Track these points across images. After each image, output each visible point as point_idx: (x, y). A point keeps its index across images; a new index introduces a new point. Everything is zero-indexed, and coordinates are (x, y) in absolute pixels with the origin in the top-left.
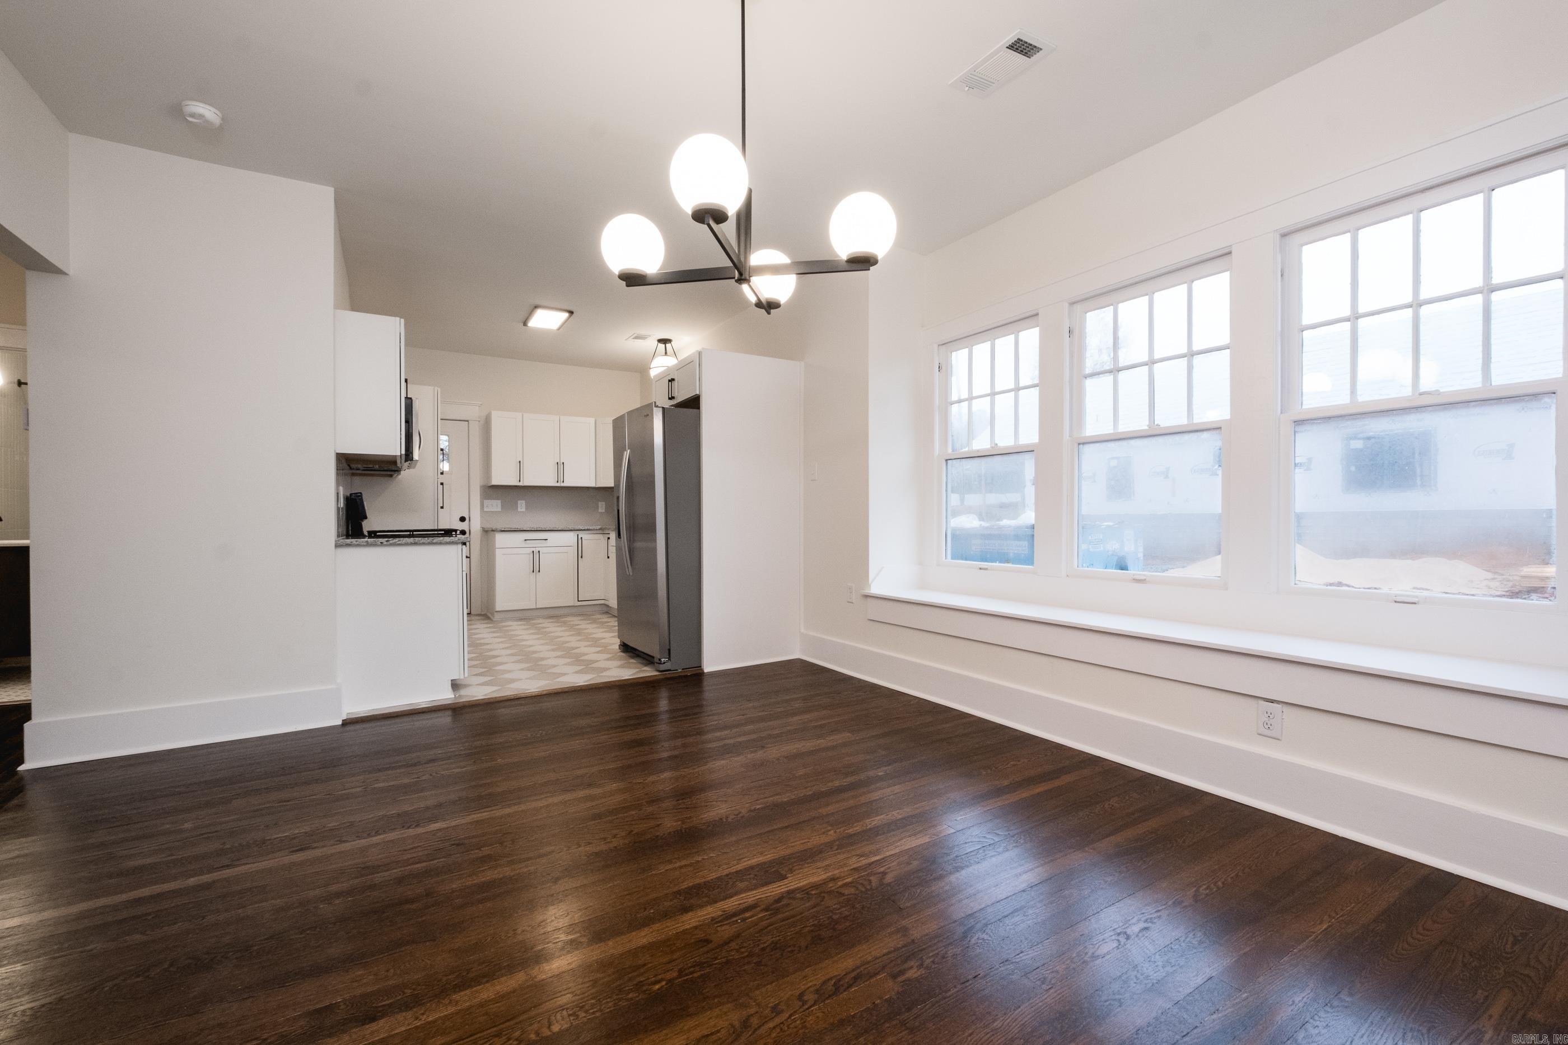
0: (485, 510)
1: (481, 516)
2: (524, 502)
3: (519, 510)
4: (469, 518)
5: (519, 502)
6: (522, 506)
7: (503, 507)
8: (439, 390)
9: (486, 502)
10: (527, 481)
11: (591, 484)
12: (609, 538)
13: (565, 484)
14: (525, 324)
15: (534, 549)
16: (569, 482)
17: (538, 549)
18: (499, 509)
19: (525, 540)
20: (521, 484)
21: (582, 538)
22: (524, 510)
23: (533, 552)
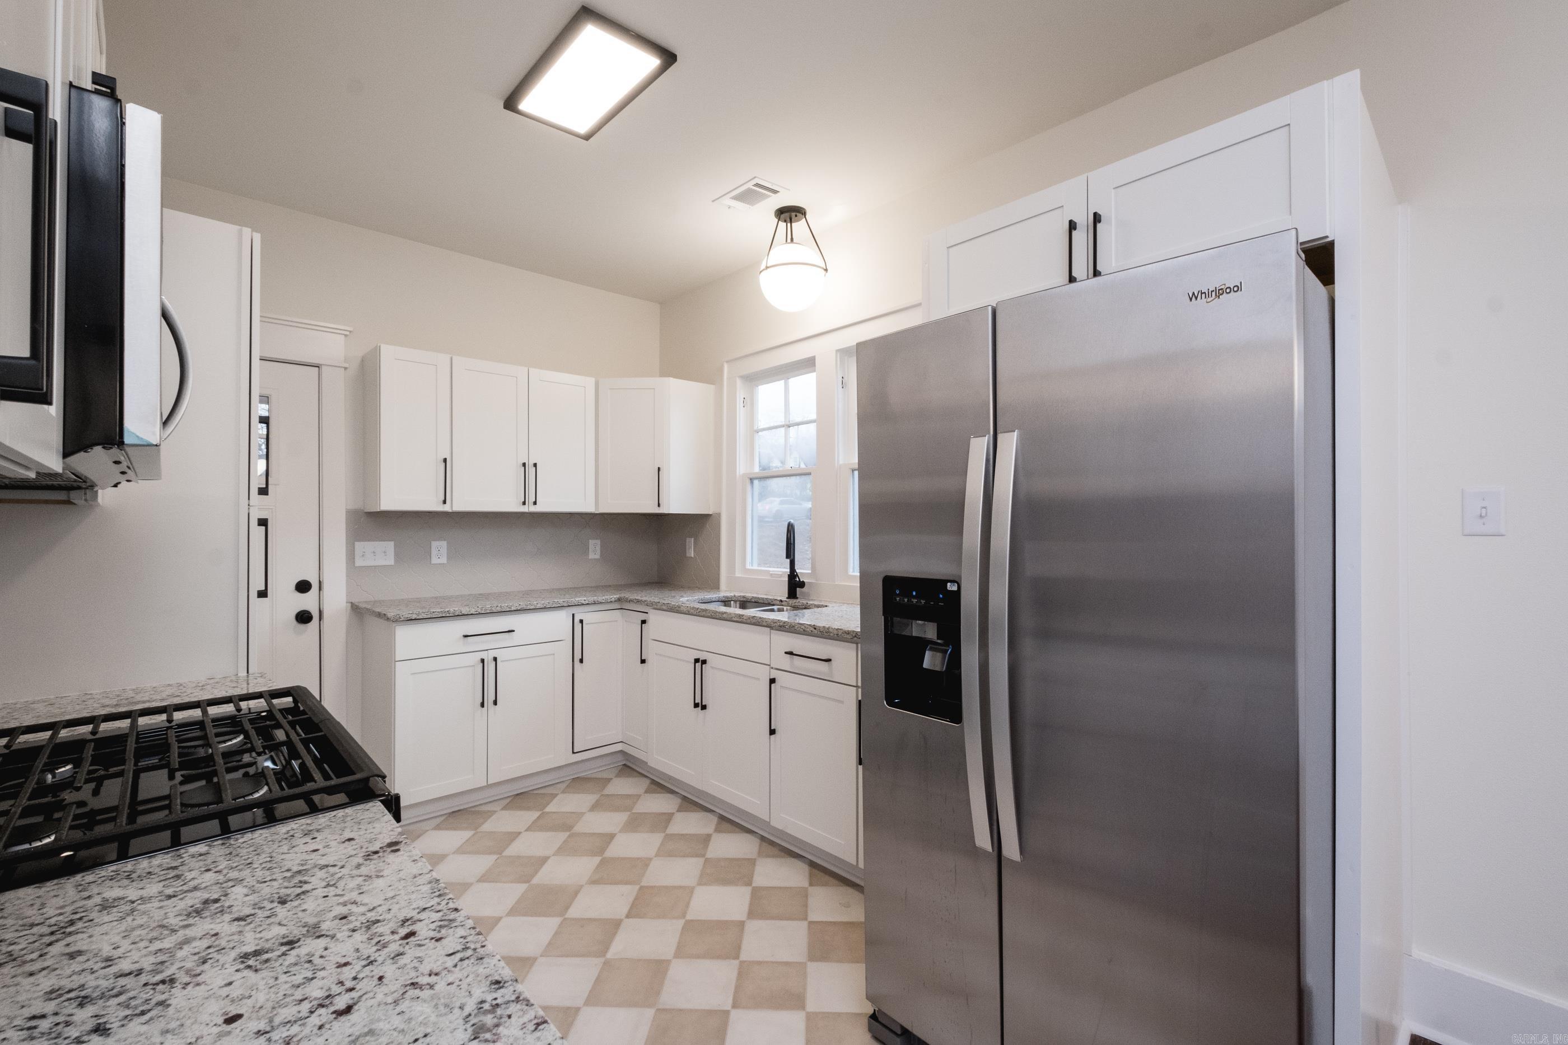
0: (359, 562)
1: (348, 576)
2: (444, 544)
3: (435, 560)
4: (320, 582)
5: (435, 544)
6: (439, 550)
7: (398, 556)
8: (257, 237)
9: (359, 546)
10: (460, 503)
11: (590, 508)
12: (644, 622)
13: (538, 509)
14: (511, 103)
15: (483, 655)
16: (545, 506)
17: (492, 654)
18: (390, 561)
19: (466, 636)
20: (447, 508)
21: (581, 621)
22: (444, 560)
23: (483, 661)
